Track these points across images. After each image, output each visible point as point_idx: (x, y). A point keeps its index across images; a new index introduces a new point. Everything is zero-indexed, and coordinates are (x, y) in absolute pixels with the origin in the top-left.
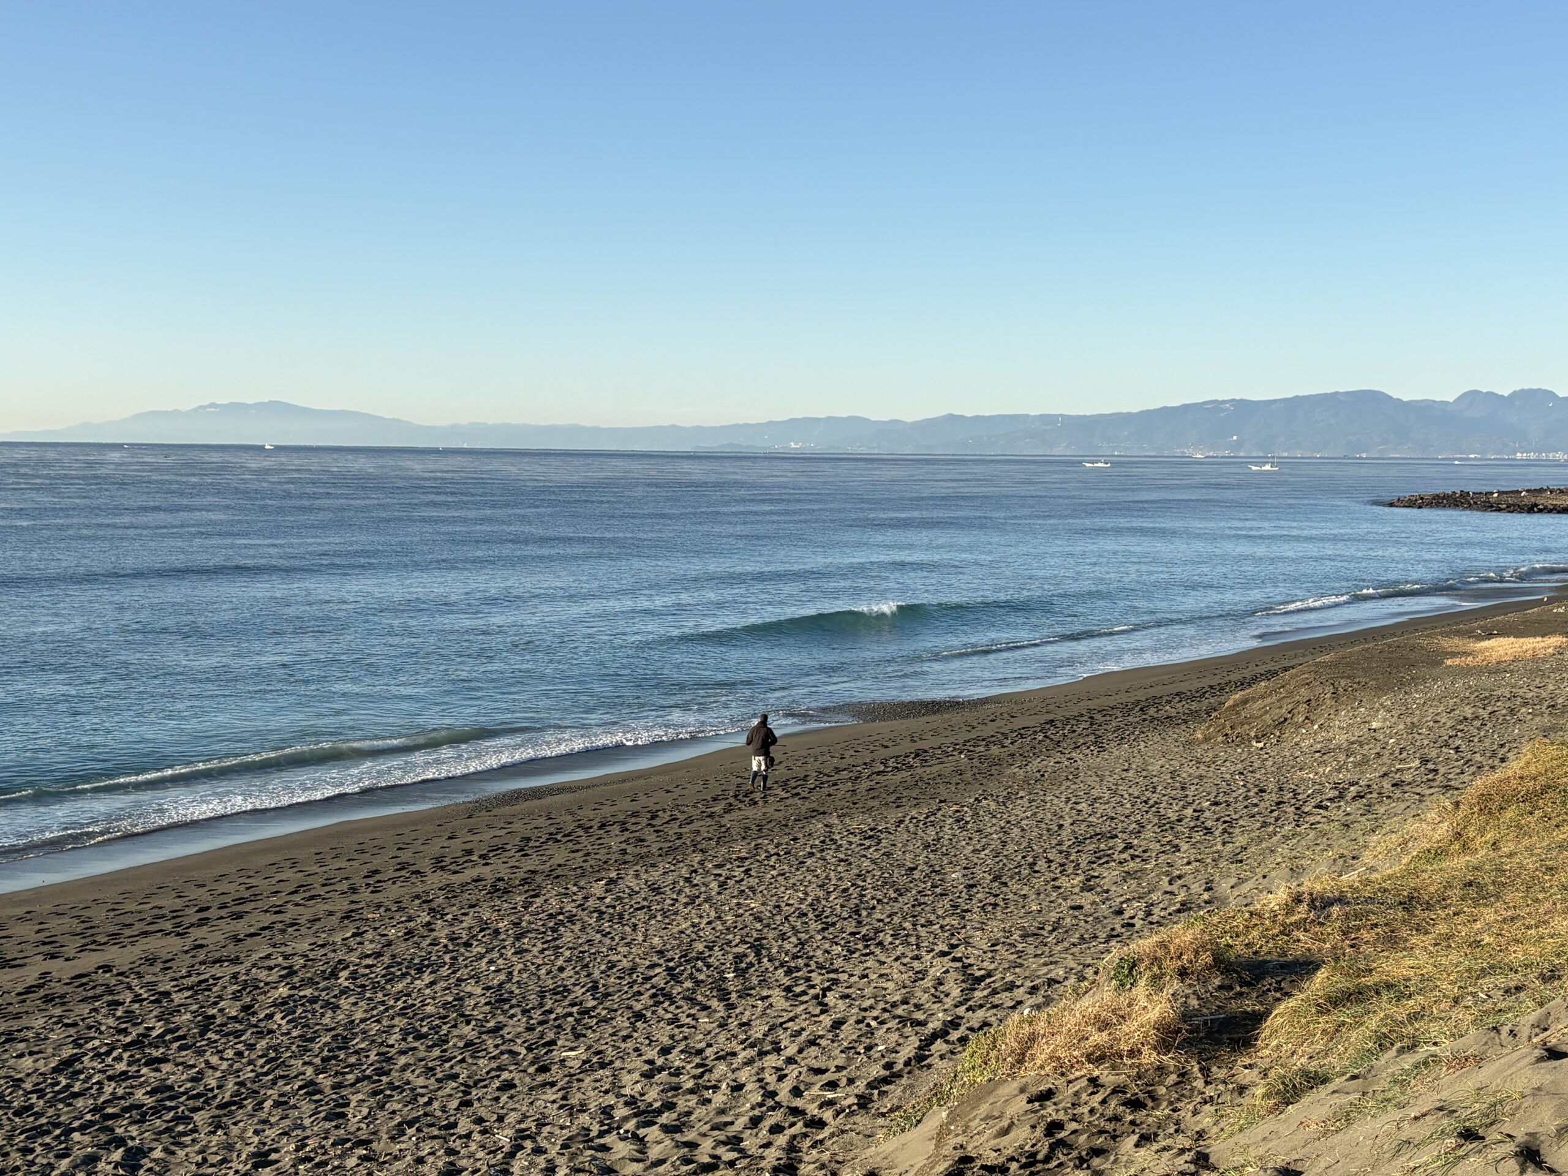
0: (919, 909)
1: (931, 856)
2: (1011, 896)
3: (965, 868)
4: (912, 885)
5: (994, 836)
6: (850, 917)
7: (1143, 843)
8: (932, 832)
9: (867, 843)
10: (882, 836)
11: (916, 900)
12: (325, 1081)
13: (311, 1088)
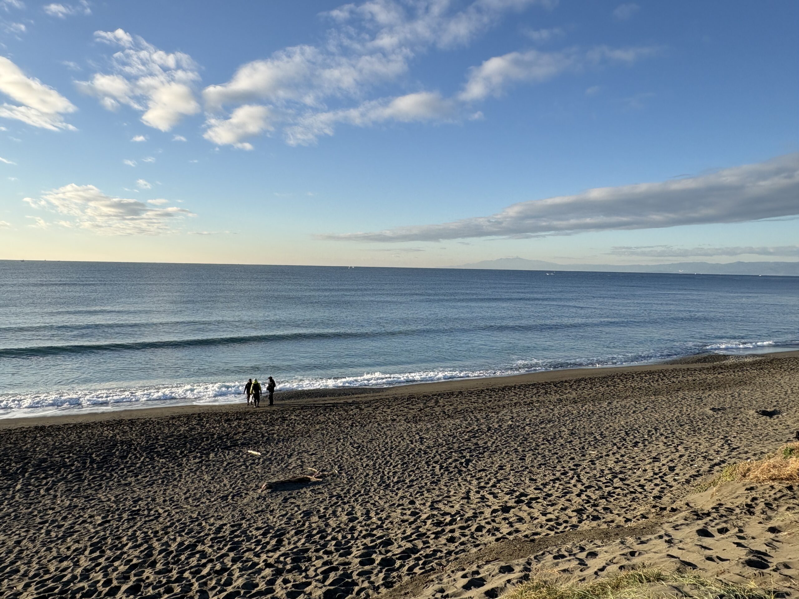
12: (520, 449)
13: (516, 451)
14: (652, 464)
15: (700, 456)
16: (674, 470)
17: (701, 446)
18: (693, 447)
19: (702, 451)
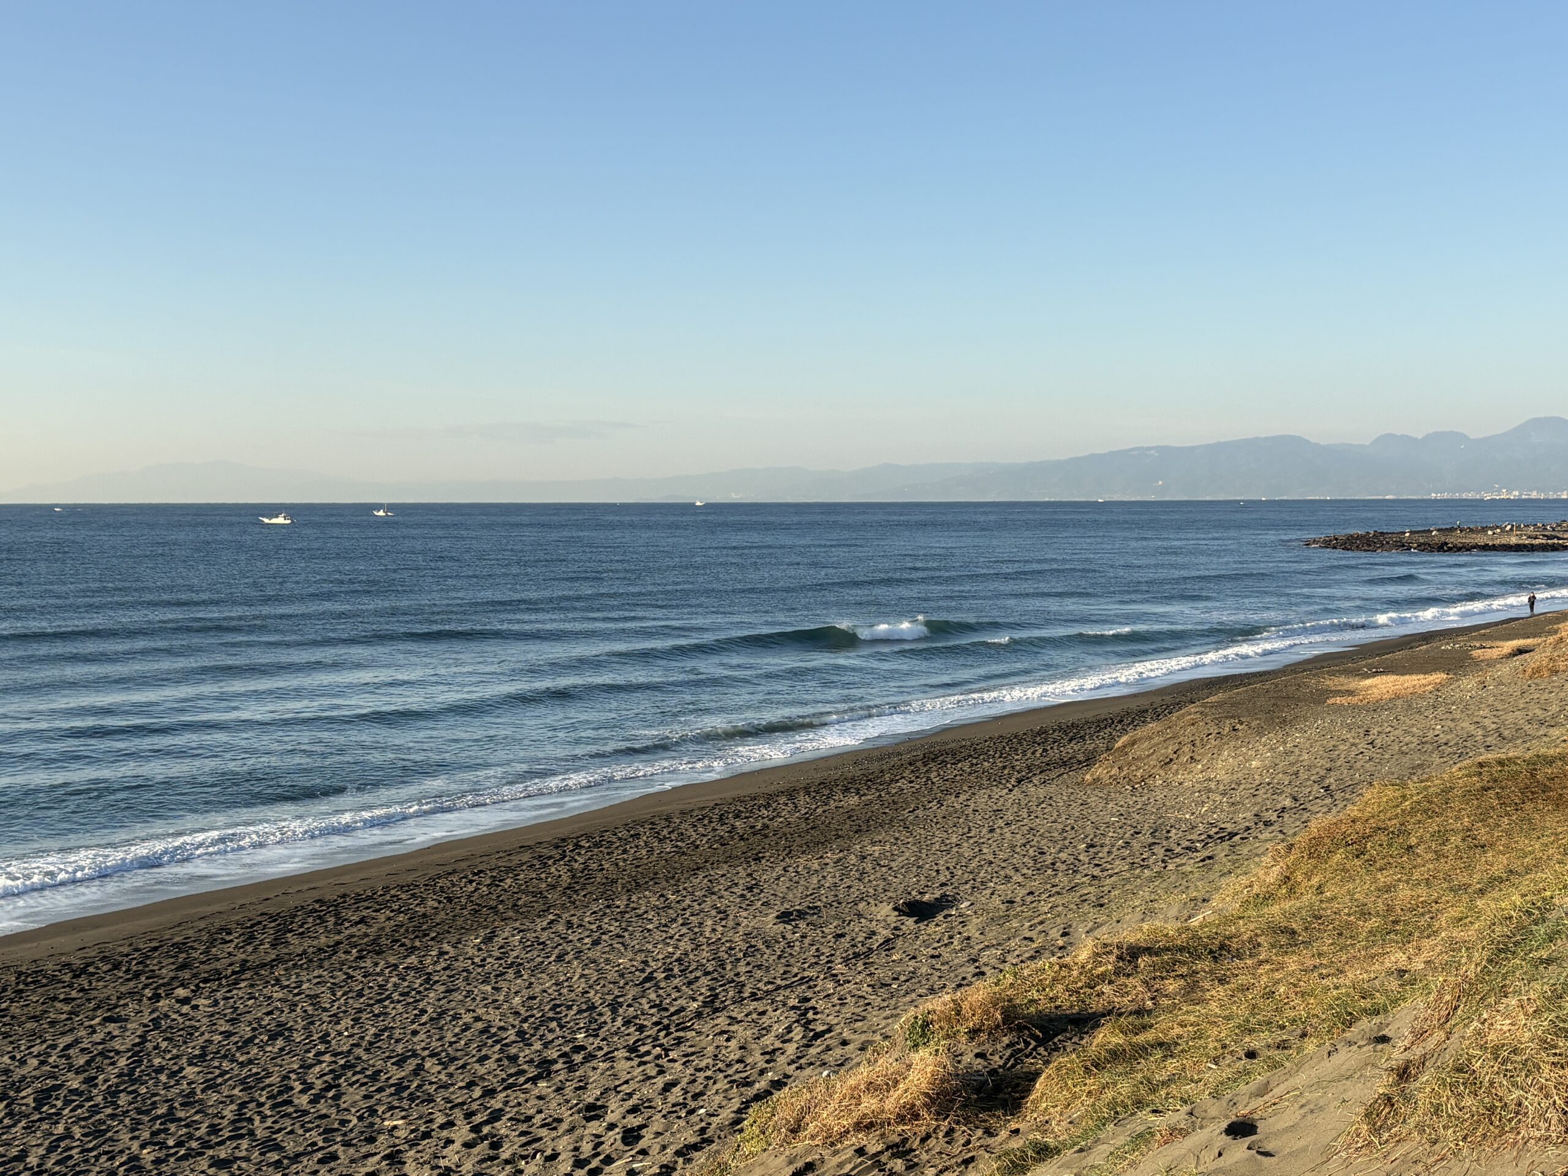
14: (579, 1132)
15: (721, 1075)
16: (639, 1137)
17: (733, 1044)
18: (710, 1049)
19: (732, 1057)
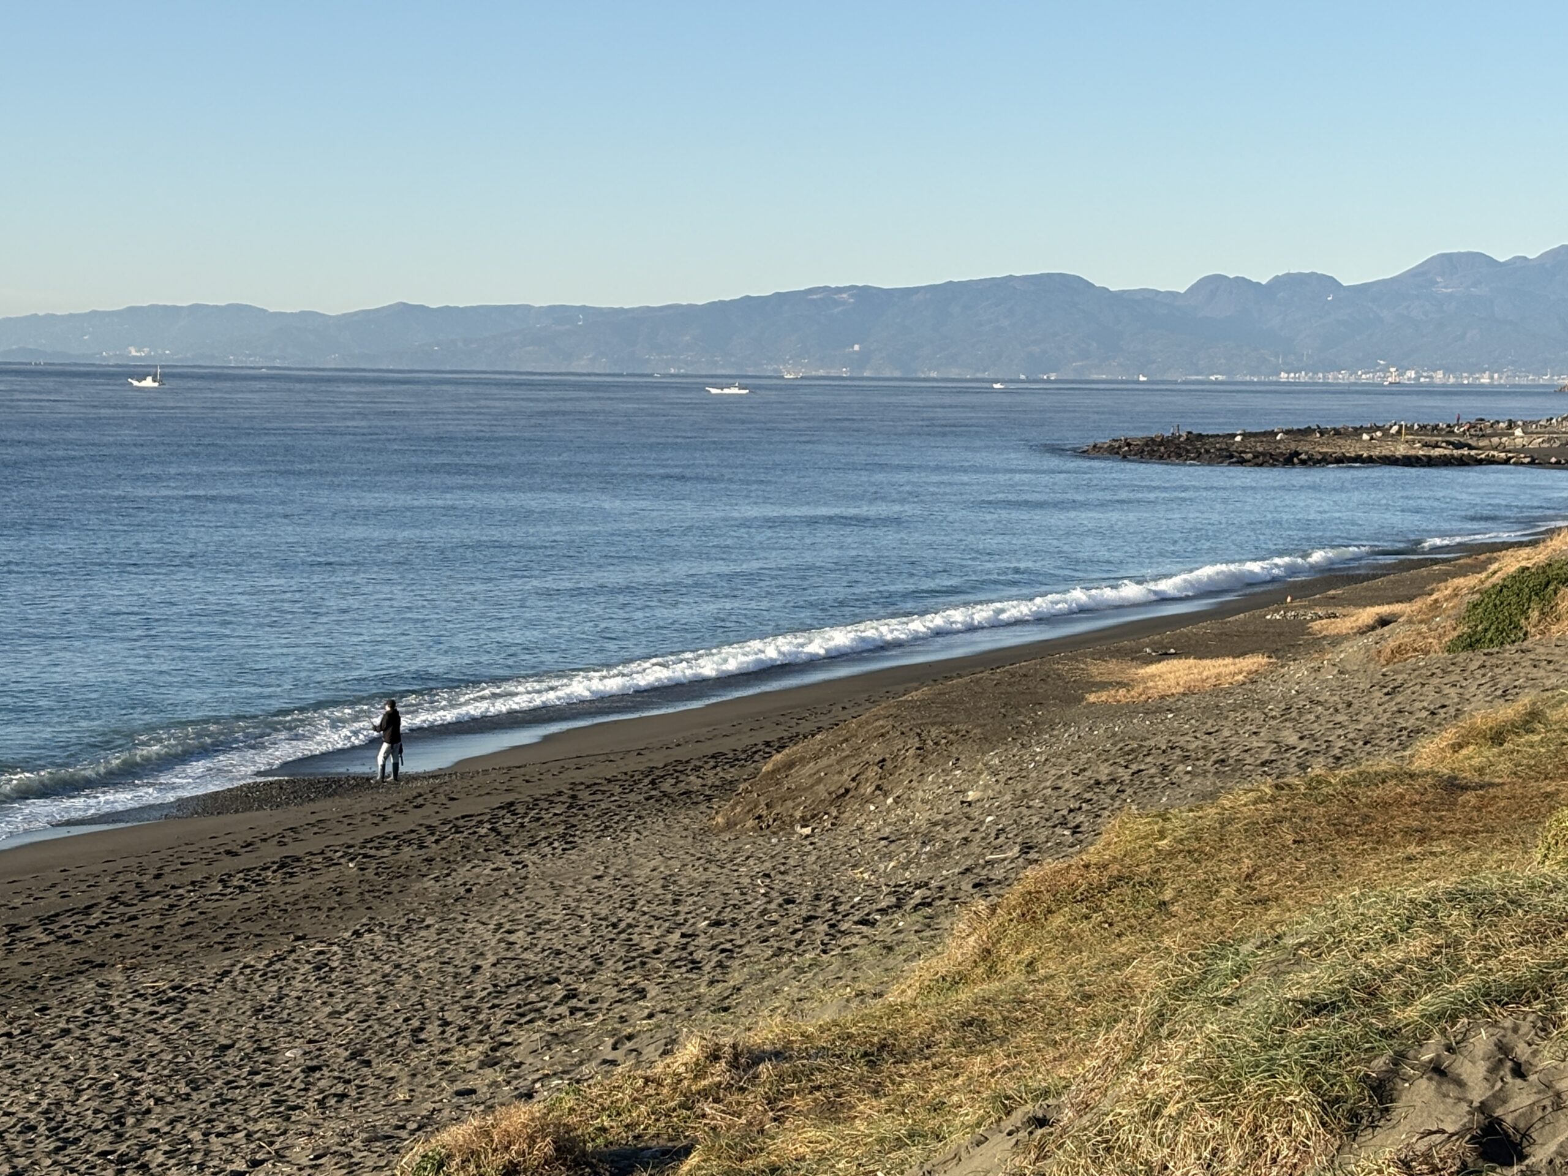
0: (220, 1109)
1: (262, 1026)
2: (371, 1081)
3: (310, 1042)
4: (218, 1073)
5: (370, 989)
6: (106, 1128)
7: (593, 989)
8: (272, 988)
9: (162, 1010)
10: (190, 998)
11: (219, 1095)
